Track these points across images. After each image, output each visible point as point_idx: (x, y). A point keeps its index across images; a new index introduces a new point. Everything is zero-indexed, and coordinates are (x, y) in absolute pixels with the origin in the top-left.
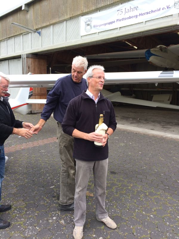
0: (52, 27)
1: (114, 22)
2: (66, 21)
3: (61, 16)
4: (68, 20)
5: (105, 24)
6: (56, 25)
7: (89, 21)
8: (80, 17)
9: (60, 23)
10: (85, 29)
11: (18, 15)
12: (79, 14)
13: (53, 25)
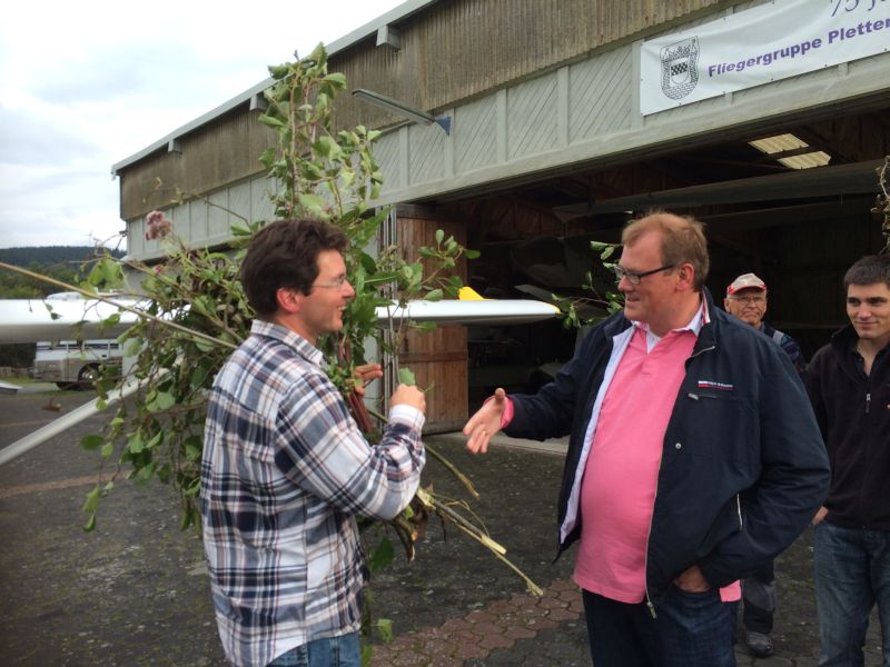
0: (501, 96)
1: (816, 43)
2: (570, 66)
3: (547, 49)
4: (578, 63)
5: (768, 58)
6: (521, 87)
7: (685, 52)
8: (635, 45)
9: (541, 76)
10: (665, 87)
11: (357, 66)
12: (635, 33)
13: (507, 89)
